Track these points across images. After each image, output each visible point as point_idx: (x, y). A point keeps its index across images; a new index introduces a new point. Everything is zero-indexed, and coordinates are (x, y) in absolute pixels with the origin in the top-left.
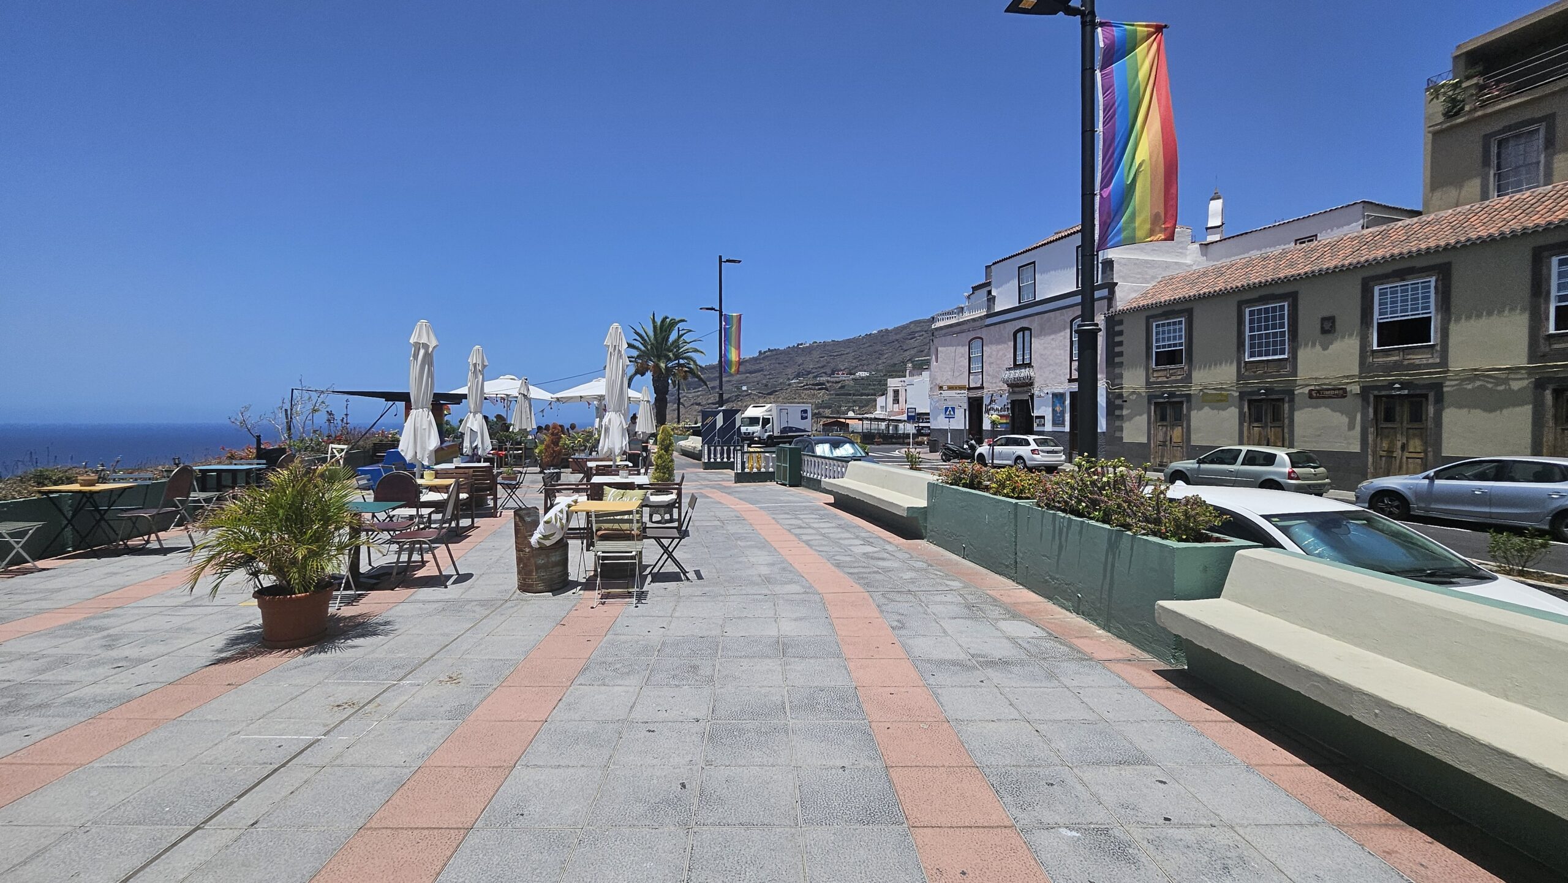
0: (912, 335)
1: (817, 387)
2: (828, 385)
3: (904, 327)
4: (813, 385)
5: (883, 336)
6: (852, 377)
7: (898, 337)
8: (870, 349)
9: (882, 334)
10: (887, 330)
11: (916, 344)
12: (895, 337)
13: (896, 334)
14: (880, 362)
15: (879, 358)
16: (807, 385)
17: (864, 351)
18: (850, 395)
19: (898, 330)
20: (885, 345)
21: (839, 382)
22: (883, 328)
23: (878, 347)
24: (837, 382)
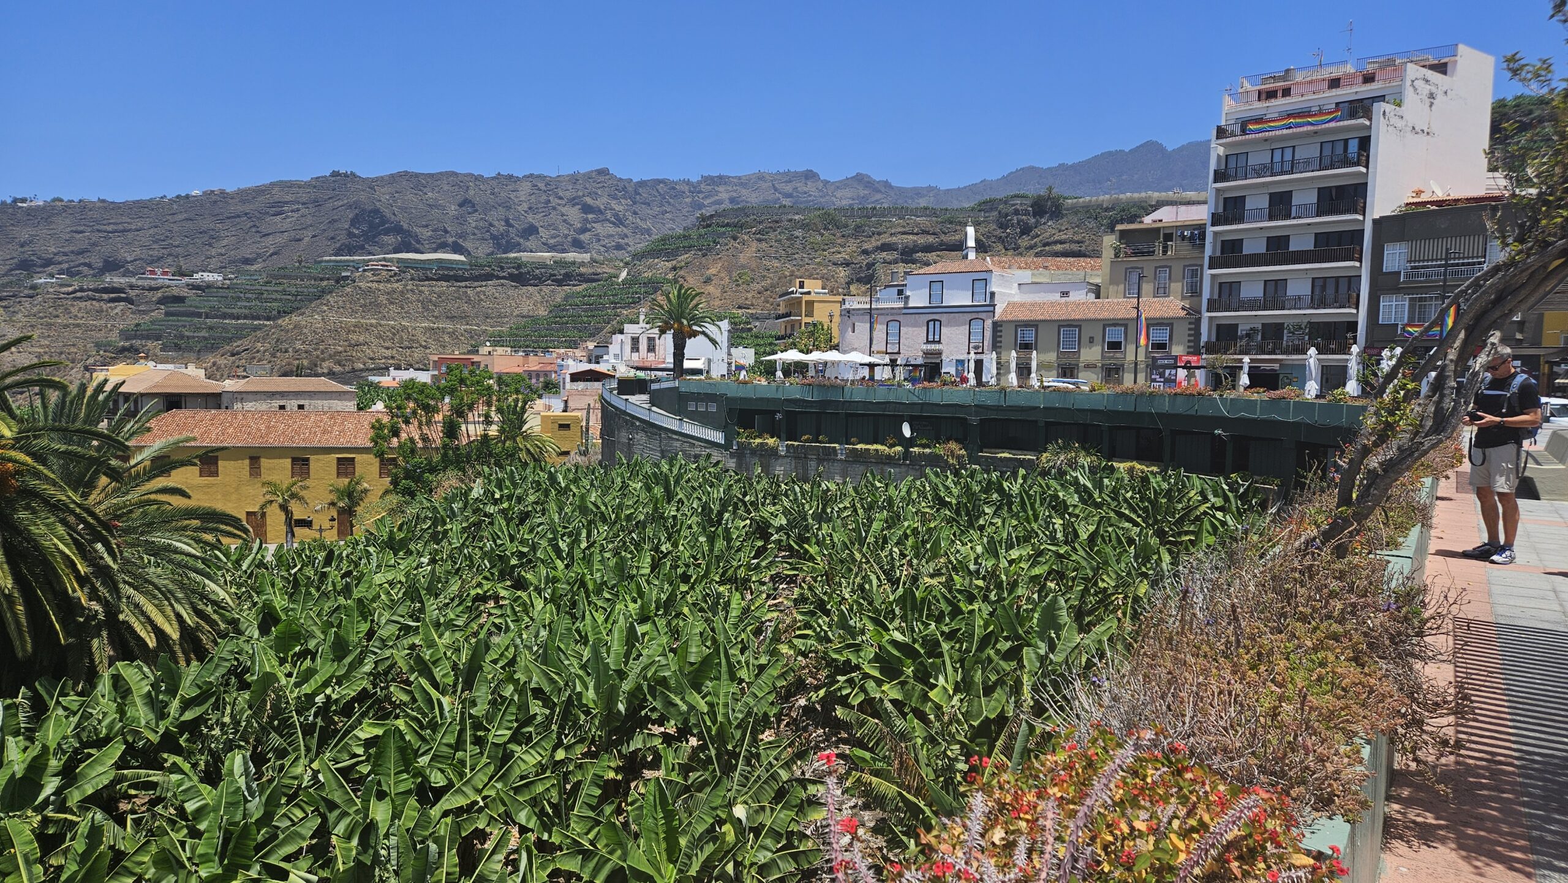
0: (277, 208)
1: (105, 296)
2: (132, 293)
3: (259, 191)
4: (96, 290)
5: (215, 202)
6: (186, 280)
7: (247, 208)
8: (189, 224)
9: (214, 198)
10: (223, 192)
11: (286, 225)
12: (240, 208)
13: (243, 202)
14: (213, 252)
15: (210, 245)
16: (81, 290)
17: (176, 228)
18: (199, 315)
19: (245, 195)
20: (222, 221)
21: (157, 289)
22: (215, 188)
23: (206, 224)
24: (151, 289)
